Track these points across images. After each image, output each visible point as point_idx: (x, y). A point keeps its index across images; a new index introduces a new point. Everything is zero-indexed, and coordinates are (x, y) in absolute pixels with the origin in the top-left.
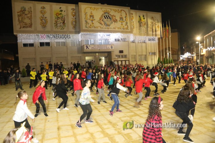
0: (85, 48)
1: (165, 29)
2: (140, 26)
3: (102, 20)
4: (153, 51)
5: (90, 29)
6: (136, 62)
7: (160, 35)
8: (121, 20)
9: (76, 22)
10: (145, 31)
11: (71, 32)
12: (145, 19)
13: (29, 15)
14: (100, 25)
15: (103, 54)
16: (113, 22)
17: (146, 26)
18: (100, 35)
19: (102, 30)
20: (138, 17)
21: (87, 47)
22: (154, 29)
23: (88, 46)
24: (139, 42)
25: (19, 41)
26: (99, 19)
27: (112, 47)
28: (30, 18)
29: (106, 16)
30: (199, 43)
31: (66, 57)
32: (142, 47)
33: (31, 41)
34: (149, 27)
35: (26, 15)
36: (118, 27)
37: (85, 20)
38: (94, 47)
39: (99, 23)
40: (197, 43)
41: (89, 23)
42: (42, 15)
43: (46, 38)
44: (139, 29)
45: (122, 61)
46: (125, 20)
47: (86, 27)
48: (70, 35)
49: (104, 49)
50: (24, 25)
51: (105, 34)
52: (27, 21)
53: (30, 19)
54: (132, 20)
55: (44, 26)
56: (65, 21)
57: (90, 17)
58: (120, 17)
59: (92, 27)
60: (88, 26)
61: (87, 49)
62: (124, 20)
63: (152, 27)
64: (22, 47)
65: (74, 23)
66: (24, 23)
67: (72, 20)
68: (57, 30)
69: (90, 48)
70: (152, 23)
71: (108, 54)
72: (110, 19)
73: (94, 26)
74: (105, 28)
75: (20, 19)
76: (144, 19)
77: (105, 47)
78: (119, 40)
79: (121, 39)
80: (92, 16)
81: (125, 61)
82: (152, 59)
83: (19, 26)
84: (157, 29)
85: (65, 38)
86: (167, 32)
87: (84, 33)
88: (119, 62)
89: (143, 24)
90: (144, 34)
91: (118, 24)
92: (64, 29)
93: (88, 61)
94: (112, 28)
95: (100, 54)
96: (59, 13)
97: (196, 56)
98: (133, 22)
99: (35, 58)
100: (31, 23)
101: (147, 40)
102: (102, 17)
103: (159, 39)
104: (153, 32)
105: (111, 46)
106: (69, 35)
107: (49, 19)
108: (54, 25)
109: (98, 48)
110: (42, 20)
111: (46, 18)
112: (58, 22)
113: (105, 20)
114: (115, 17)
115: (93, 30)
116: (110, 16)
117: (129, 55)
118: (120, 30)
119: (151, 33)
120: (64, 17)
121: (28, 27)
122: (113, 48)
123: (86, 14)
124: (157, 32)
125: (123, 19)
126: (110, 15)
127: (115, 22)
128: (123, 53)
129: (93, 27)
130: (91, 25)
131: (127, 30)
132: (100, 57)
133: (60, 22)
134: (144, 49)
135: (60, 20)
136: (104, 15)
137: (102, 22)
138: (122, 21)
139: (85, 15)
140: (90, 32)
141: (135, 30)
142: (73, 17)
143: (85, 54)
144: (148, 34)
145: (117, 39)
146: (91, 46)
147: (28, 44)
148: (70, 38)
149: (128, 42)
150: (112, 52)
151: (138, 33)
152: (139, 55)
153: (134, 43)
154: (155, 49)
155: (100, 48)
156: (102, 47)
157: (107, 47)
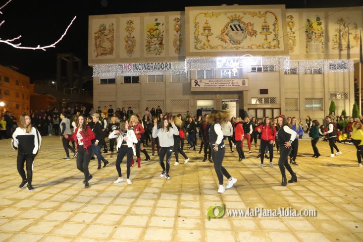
0: (193, 84)
2: (309, 39)
3: (225, 33)
4: (341, 90)
5: (202, 51)
6: (298, 112)
7: (359, 55)
8: (265, 30)
9: (180, 41)
10: (321, 50)
11: (172, 59)
12: (323, 26)
13: (109, 36)
14: (223, 43)
15: (230, 96)
16: (248, 37)
17: (323, 39)
18: (220, 61)
19: (224, 52)
20: (305, 23)
21: (197, 83)
22: (344, 43)
23: (199, 81)
24: (308, 72)
25: (95, 75)
26: (220, 33)
27: (244, 83)
28: (111, 39)
29: (235, 26)
31: (163, 101)
32: (313, 81)
33: (111, 76)
34: (331, 40)
35: (106, 35)
36: (258, 45)
37: (195, 36)
38: (211, 82)
39: (220, 40)
41: (200, 41)
42: (128, 33)
43: (132, 71)
44: (307, 45)
45: (264, 110)
46: (274, 30)
47: (196, 48)
48: (170, 64)
49: (229, 86)
50: (102, 52)
51: (231, 58)
52: (107, 45)
53: (110, 42)
54: (291, 29)
55: (130, 50)
56: (162, 40)
57: (205, 30)
58: (263, 26)
59: (207, 47)
60: (199, 46)
61: (195, 86)
62: (271, 30)
63: (340, 39)
64: (99, 84)
65: (178, 43)
66: (102, 49)
67: (175, 37)
68: (150, 56)
69: (202, 85)
70: (340, 31)
71: (239, 96)
72: (242, 30)
73: (209, 45)
74: (232, 48)
75: (98, 43)
76: (319, 24)
77: (231, 82)
78: (260, 70)
79: (264, 67)
80: (207, 28)
81: (272, 109)
83: (96, 54)
84: (353, 43)
85: (163, 69)
87: (192, 58)
88: (258, 111)
89: (317, 35)
90: (319, 55)
91: (259, 39)
92: (161, 54)
94: (246, 47)
95: (223, 96)
96: (155, 29)
98: (294, 33)
100: (112, 47)
101: (326, 67)
102: (227, 28)
103: (356, 64)
104: (341, 50)
105: (242, 80)
106: (168, 63)
107: (137, 39)
108: (145, 48)
109: (217, 85)
110: (127, 42)
111: (133, 37)
112: (151, 44)
113: (232, 33)
114: (253, 27)
115: (207, 52)
116: (242, 25)
117: (280, 98)
118: (263, 50)
119: (337, 52)
120: (161, 34)
121: (107, 54)
122: (247, 85)
123: (196, 25)
124: (351, 49)
125: (269, 29)
126: (243, 22)
127: (252, 36)
128: (267, 93)
129: (209, 47)
130: (204, 44)
131: (277, 49)
132: (223, 102)
133: (154, 43)
134: (318, 86)
135: (156, 39)
136: (230, 25)
137: (227, 38)
138: (267, 31)
139: (195, 27)
140: (203, 56)
142: (175, 32)
144: (327, 56)
145: (257, 67)
146: (203, 80)
147: (107, 79)
148: (170, 68)
149: (279, 72)
150: (244, 92)
151: (305, 53)
152: (306, 99)
153: (295, 73)
154: (347, 86)
155: (221, 85)
156: (224, 82)
157: (235, 82)
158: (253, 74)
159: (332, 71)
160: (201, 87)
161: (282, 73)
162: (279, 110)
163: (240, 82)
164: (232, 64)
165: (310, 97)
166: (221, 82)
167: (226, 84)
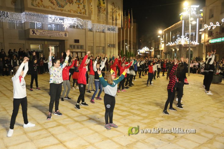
0: (31, 33)
1: (127, 18)
2: (99, 11)
4: (112, 43)
5: (38, 8)
6: (93, 54)
7: (121, 25)
8: (78, 1)
10: (105, 19)
11: (9, 9)
12: (105, 5)
14: (52, 5)
16: (68, 3)
17: (105, 13)
18: (51, 18)
19: (53, 12)
21: (34, 32)
22: (114, 17)
23: (35, 30)
24: (98, 31)
27: (66, 35)
30: (160, 37)
32: (100, 35)
34: (109, 14)
36: (74, 10)
38: (44, 33)
39: (50, 2)
40: (159, 36)
44: (98, 15)
45: (77, 53)
46: (83, 2)
47: (32, 5)
48: (7, 13)
49: (56, 36)
51: (58, 17)
54: (90, 3)
59: (41, 6)
60: (35, 3)
61: (33, 34)
62: (81, 2)
63: (113, 14)
69: (38, 34)
70: (113, 9)
71: (60, 43)
73: (43, 5)
74: (58, 10)
77: (58, 33)
78: (74, 27)
81: (81, 52)
82: (111, 52)
84: (118, 17)
86: (129, 22)
87: (30, 13)
89: (103, 9)
90: (103, 22)
91: (75, 6)
94: (67, 10)
95: (49, 42)
97: (153, 52)
98: (92, 6)
101: (106, 29)
103: (119, 29)
104: (113, 20)
105: (64, 32)
109: (49, 35)
115: (42, 10)
117: (86, 45)
119: (110, 21)
122: (67, 36)
124: (117, 21)
127: (70, 3)
128: (79, 43)
130: (39, 3)
131: (85, 15)
134: (103, 39)
137: (55, 2)
138: (79, 3)
140: (38, 12)
141: (94, 16)
143: (30, 42)
144: (107, 23)
145: (72, 25)
146: (39, 31)
148: (8, 16)
149: (85, 29)
150: (65, 41)
151: (97, 20)
152: (97, 47)
153: (91, 31)
154: (115, 41)
155: (51, 35)
156: (53, 33)
157: (60, 33)
158: (71, 29)
159: (109, 32)
160: (37, 35)
161: (87, 30)
162: (85, 53)
163: (63, 34)
164: (58, 21)
165: (99, 46)
166: (51, 33)
167: (54, 35)
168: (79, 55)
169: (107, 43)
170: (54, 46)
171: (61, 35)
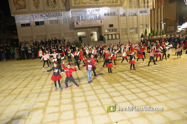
4: (145, 23)
5: (79, 5)
6: (127, 35)
10: (136, 3)
11: (62, 10)
15: (94, 29)
18: (89, 11)
19: (90, 6)
21: (77, 23)
23: (78, 22)
25: (17, 22)
27: (101, 22)
31: (59, 34)
32: (133, 19)
33: (27, 21)
36: (107, 1)
38: (84, 23)
43: (40, 18)
44: (130, 1)
45: (112, 35)
47: (75, 4)
48: (61, 13)
50: (19, 7)
52: (21, 3)
53: (23, 1)
55: (37, 6)
59: (81, 3)
61: (77, 25)
64: (20, 27)
65: (64, 1)
66: (19, 5)
68: (49, 9)
69: (80, 24)
71: (99, 29)
74: (94, 3)
77: (95, 22)
79: (110, 13)
81: (116, 34)
82: (143, 32)
83: (15, 8)
85: (57, 16)
87: (74, 10)
88: (109, 36)
90: (135, 6)
92: (55, 8)
93: (80, 36)
94: (101, 2)
95: (91, 29)
99: (32, 36)
100: (25, 4)
101: (139, 12)
103: (151, 11)
104: (145, 4)
105: (100, 20)
108: (46, 4)
109: (88, 23)
112: (49, 2)
115: (82, 6)
117: (119, 28)
118: (110, 4)
119: (143, 4)
121: (23, 9)
122: (103, 23)
124: (149, 3)
128: (113, 27)
131: (117, 4)
132: (91, 32)
133: (51, 1)
134: (135, 21)
140: (79, 8)
141: (126, 3)
143: (77, 30)
144: (139, 7)
145: (107, 13)
146: (80, 22)
147: (25, 24)
148: (62, 15)
149: (118, 15)
150: (102, 26)
151: (129, 5)
152: (130, 28)
153: (125, 16)
154: (147, 21)
155: (90, 23)
156: (91, 22)
157: (97, 22)
158: (105, 17)
159: (141, 14)
160: (80, 25)
161: (119, 16)
162: (119, 34)
163: (99, 21)
164: (95, 12)
165: (132, 27)
166: (90, 22)
167: (93, 23)
168: (114, 36)
169: (140, 24)
170: (96, 31)
171: (98, 23)
